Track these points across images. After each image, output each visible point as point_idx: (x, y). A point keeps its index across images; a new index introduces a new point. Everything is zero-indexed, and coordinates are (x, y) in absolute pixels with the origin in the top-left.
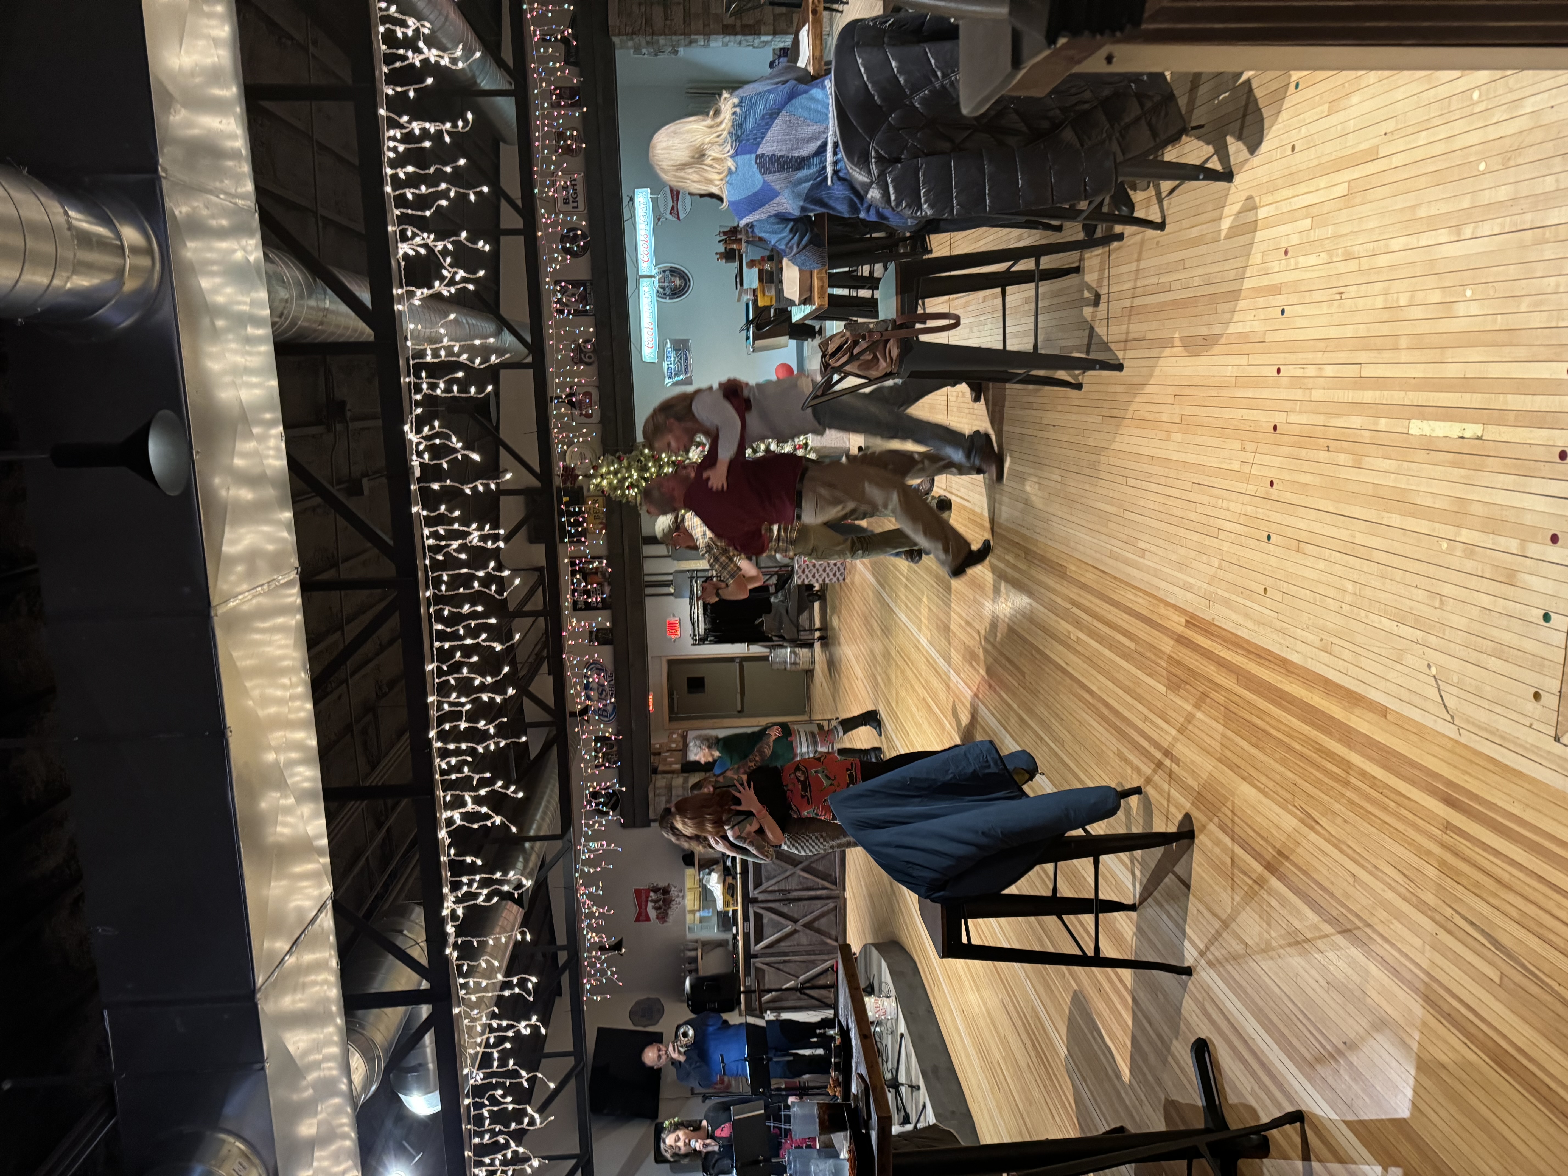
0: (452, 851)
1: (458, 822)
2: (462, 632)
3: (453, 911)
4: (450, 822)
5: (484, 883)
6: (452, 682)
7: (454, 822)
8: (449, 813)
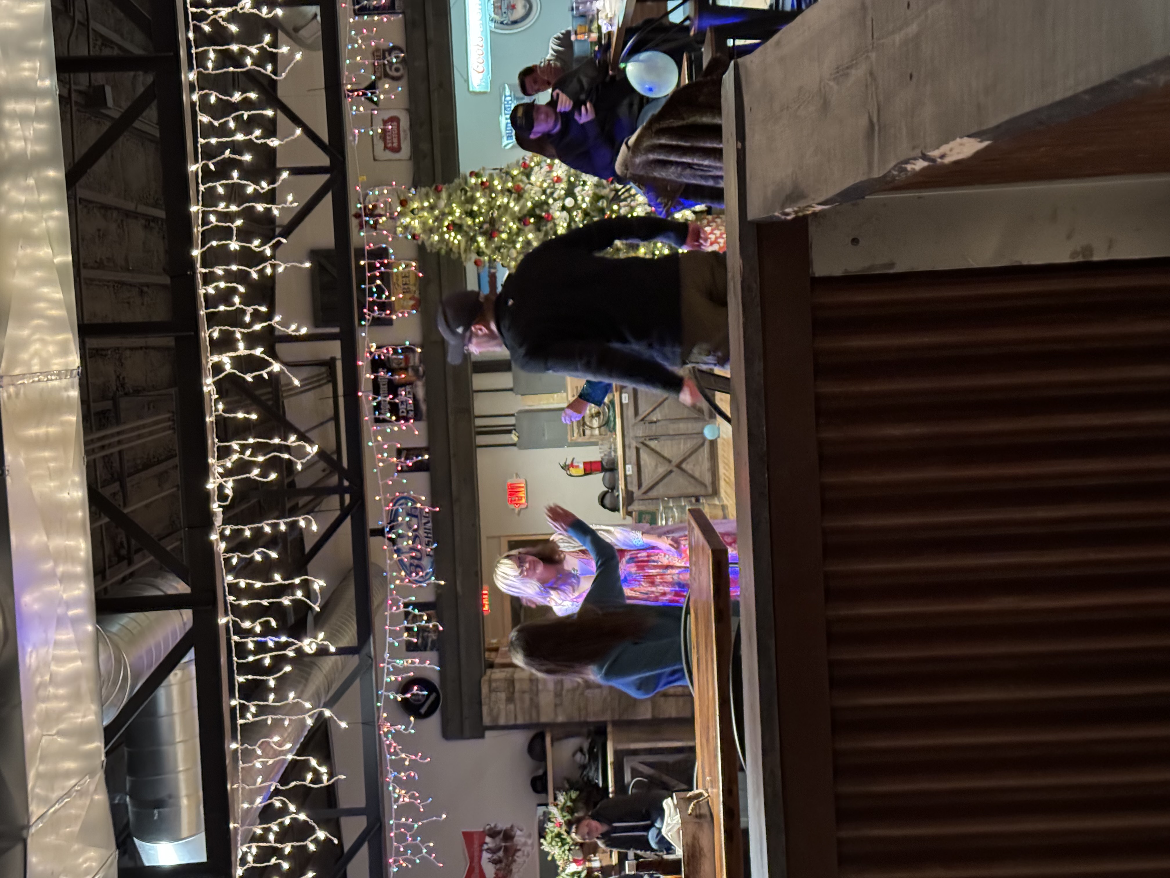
0: (221, 406)
1: (228, 368)
2: (232, 125)
3: (221, 487)
4: (217, 368)
5: (257, 449)
6: (221, 190)
7: (222, 370)
8: (216, 358)
